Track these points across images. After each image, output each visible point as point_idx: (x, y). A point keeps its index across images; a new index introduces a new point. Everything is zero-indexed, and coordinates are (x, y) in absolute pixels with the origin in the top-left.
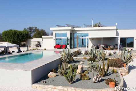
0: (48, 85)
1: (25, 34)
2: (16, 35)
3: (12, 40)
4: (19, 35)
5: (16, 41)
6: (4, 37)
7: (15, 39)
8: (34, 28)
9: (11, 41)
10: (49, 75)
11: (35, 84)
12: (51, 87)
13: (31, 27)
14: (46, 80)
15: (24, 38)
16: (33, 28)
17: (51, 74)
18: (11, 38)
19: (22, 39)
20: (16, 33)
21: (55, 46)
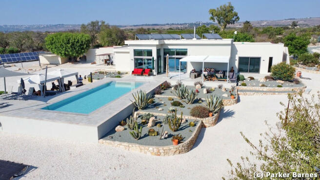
0: (115, 140)
1: (84, 41)
2: (68, 43)
3: (63, 52)
4: (75, 43)
5: (70, 53)
6: (49, 46)
7: (68, 51)
8: (100, 24)
9: (61, 53)
10: (116, 129)
11: (101, 140)
12: (117, 143)
13: (94, 21)
14: (113, 135)
15: (83, 49)
16: (98, 22)
17: (119, 128)
18: (60, 48)
19: (80, 49)
20: (69, 41)
21: (133, 70)
